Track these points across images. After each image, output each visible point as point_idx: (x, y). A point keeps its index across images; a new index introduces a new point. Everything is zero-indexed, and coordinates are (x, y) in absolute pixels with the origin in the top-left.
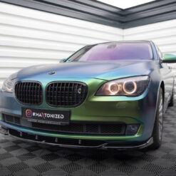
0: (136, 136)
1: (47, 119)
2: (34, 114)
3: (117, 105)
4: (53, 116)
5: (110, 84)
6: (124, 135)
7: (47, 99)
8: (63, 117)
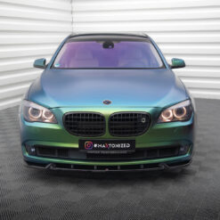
0: (187, 155)
1: (112, 149)
3: (175, 131)
4: (118, 146)
6: (178, 155)
8: (128, 146)
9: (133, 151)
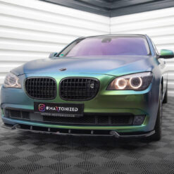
0: (143, 125)
1: (61, 112)
2: (47, 108)
3: (126, 98)
4: (67, 109)
5: (118, 80)
6: (132, 125)
7: (62, 93)
8: (77, 110)
9: (82, 115)
